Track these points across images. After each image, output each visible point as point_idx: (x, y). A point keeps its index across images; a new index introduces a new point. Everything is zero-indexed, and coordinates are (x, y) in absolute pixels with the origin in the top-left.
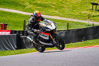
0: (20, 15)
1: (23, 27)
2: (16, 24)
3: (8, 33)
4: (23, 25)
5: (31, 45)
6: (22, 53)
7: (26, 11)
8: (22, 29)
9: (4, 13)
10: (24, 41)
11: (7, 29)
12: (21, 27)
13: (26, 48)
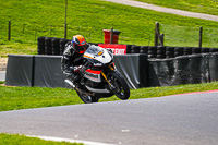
0: (148, 13)
1: (153, 39)
2: (139, 32)
3: (120, 52)
4: (153, 35)
5: (170, 79)
6: (151, 96)
7: (160, 5)
8: (152, 44)
9: (114, 8)
10: (156, 69)
11: (119, 42)
12: (149, 39)
13: (159, 85)
